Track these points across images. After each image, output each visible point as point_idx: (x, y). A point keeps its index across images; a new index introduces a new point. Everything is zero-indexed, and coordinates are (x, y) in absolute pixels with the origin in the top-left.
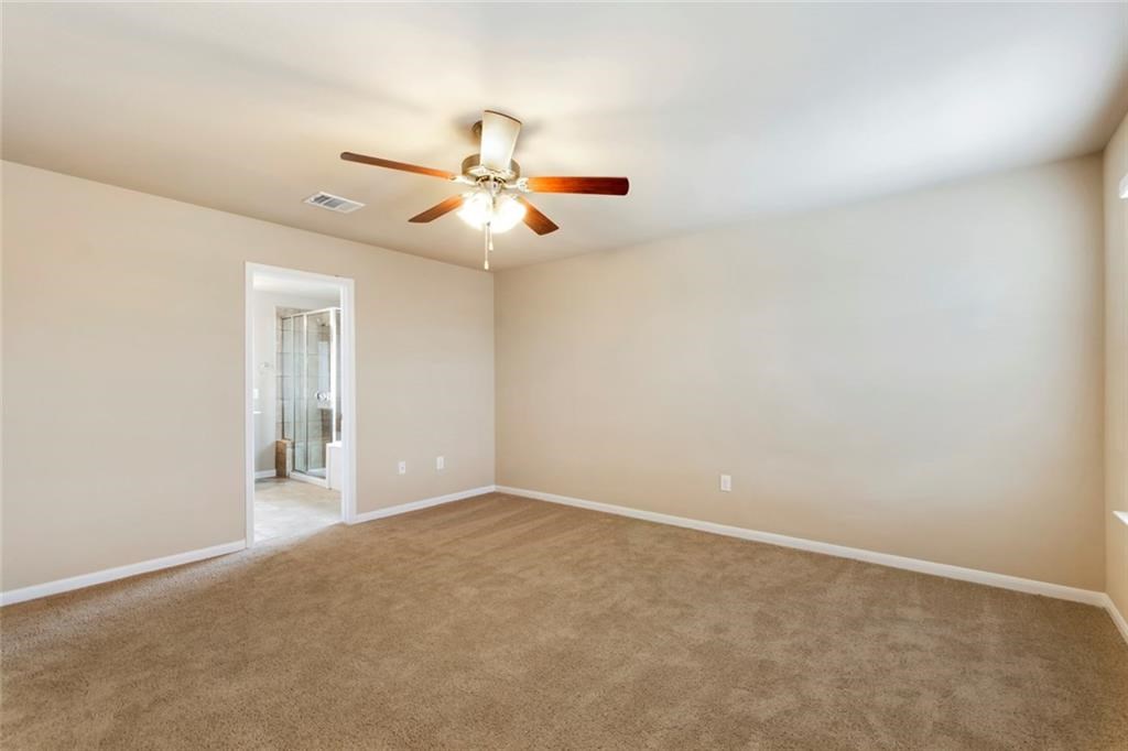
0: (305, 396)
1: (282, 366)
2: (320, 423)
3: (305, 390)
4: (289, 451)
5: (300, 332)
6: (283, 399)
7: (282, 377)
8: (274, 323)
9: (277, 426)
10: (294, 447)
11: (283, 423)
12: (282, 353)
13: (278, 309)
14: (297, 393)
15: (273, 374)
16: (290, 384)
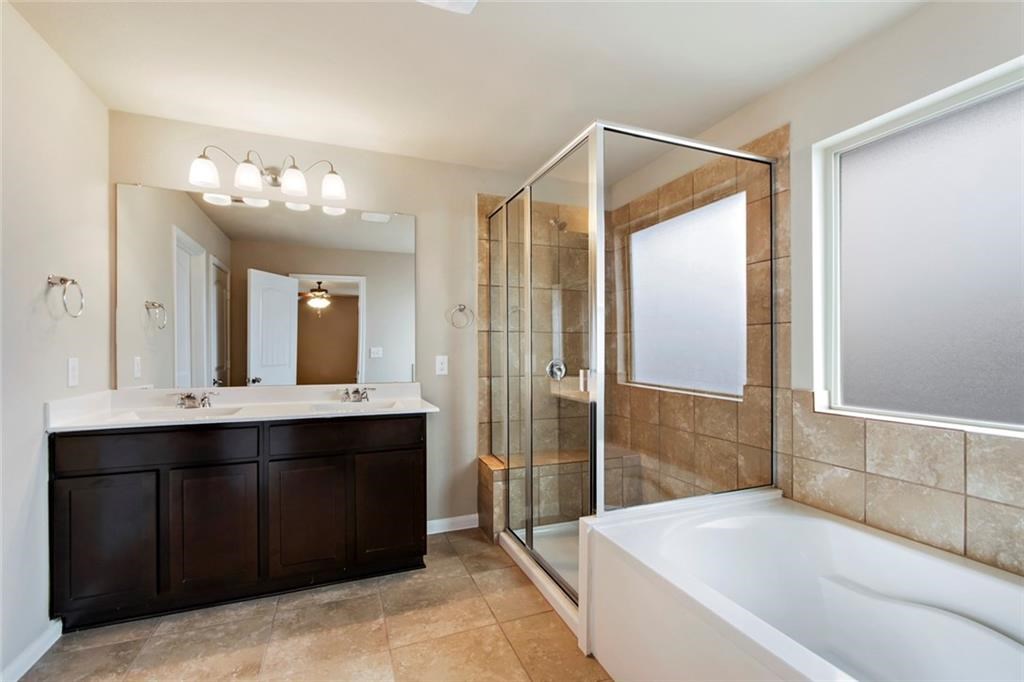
0: (527, 369)
1: (489, 312)
2: (555, 423)
3: (527, 358)
4: (498, 487)
5: (520, 245)
6: (490, 377)
7: (489, 332)
8: (473, 227)
9: (481, 431)
10: (507, 480)
11: (490, 422)
12: (489, 286)
13: (483, 201)
14: (515, 363)
15: (473, 327)
16: (500, 346)
